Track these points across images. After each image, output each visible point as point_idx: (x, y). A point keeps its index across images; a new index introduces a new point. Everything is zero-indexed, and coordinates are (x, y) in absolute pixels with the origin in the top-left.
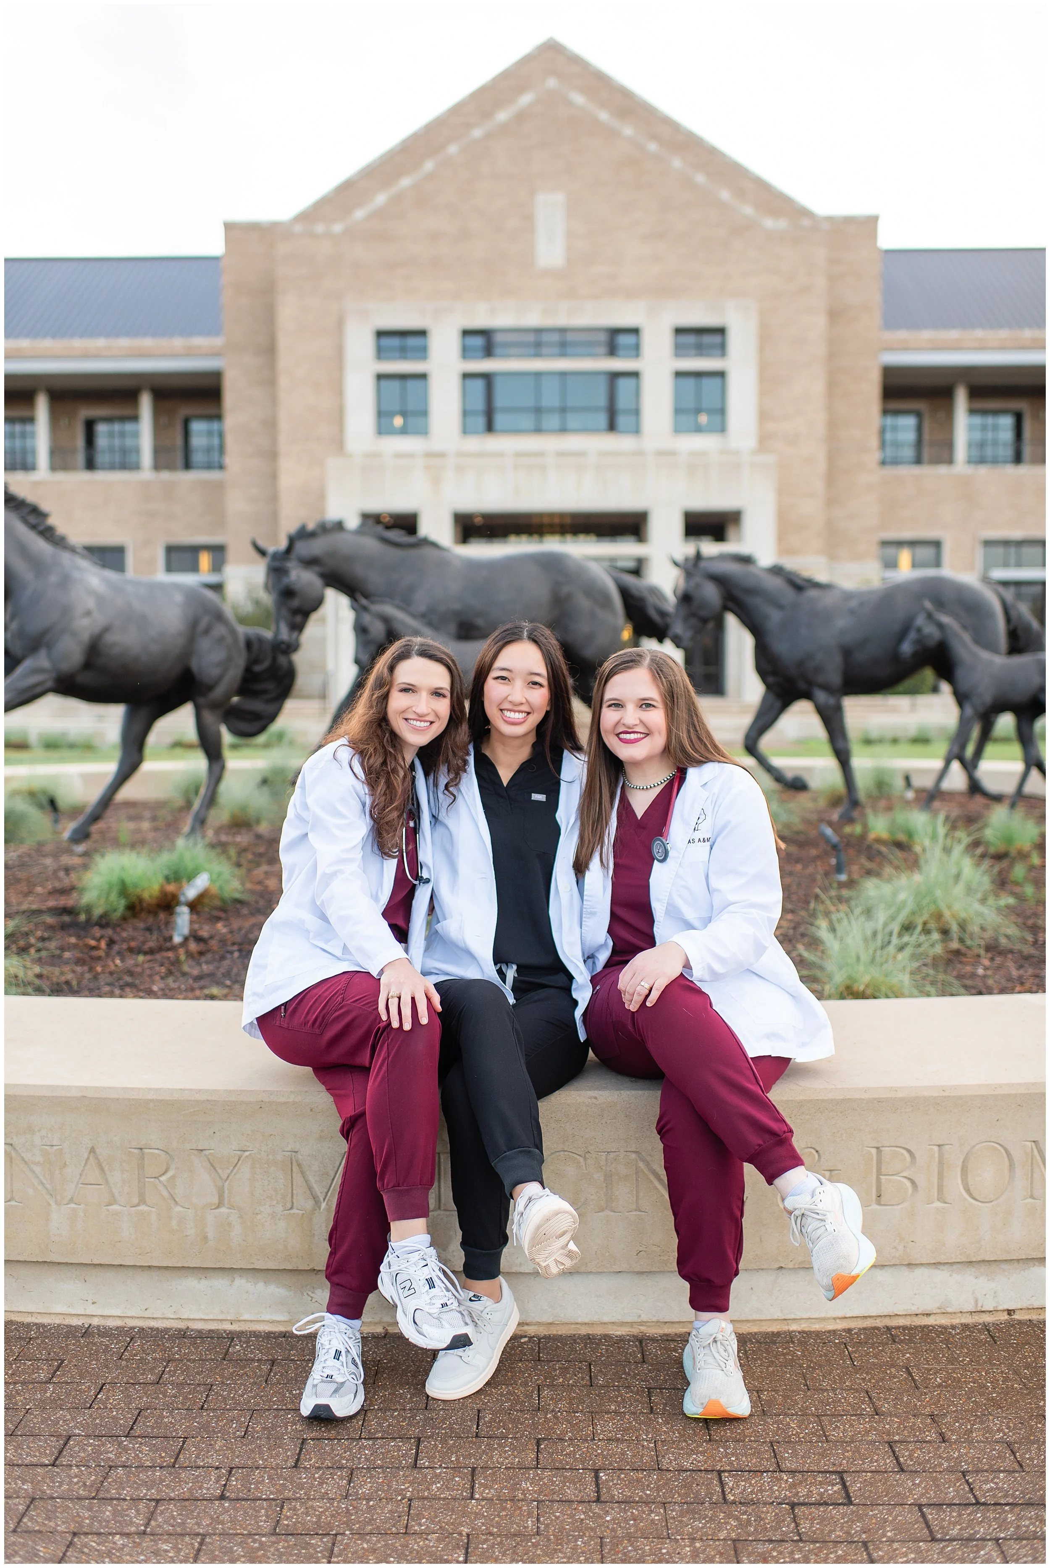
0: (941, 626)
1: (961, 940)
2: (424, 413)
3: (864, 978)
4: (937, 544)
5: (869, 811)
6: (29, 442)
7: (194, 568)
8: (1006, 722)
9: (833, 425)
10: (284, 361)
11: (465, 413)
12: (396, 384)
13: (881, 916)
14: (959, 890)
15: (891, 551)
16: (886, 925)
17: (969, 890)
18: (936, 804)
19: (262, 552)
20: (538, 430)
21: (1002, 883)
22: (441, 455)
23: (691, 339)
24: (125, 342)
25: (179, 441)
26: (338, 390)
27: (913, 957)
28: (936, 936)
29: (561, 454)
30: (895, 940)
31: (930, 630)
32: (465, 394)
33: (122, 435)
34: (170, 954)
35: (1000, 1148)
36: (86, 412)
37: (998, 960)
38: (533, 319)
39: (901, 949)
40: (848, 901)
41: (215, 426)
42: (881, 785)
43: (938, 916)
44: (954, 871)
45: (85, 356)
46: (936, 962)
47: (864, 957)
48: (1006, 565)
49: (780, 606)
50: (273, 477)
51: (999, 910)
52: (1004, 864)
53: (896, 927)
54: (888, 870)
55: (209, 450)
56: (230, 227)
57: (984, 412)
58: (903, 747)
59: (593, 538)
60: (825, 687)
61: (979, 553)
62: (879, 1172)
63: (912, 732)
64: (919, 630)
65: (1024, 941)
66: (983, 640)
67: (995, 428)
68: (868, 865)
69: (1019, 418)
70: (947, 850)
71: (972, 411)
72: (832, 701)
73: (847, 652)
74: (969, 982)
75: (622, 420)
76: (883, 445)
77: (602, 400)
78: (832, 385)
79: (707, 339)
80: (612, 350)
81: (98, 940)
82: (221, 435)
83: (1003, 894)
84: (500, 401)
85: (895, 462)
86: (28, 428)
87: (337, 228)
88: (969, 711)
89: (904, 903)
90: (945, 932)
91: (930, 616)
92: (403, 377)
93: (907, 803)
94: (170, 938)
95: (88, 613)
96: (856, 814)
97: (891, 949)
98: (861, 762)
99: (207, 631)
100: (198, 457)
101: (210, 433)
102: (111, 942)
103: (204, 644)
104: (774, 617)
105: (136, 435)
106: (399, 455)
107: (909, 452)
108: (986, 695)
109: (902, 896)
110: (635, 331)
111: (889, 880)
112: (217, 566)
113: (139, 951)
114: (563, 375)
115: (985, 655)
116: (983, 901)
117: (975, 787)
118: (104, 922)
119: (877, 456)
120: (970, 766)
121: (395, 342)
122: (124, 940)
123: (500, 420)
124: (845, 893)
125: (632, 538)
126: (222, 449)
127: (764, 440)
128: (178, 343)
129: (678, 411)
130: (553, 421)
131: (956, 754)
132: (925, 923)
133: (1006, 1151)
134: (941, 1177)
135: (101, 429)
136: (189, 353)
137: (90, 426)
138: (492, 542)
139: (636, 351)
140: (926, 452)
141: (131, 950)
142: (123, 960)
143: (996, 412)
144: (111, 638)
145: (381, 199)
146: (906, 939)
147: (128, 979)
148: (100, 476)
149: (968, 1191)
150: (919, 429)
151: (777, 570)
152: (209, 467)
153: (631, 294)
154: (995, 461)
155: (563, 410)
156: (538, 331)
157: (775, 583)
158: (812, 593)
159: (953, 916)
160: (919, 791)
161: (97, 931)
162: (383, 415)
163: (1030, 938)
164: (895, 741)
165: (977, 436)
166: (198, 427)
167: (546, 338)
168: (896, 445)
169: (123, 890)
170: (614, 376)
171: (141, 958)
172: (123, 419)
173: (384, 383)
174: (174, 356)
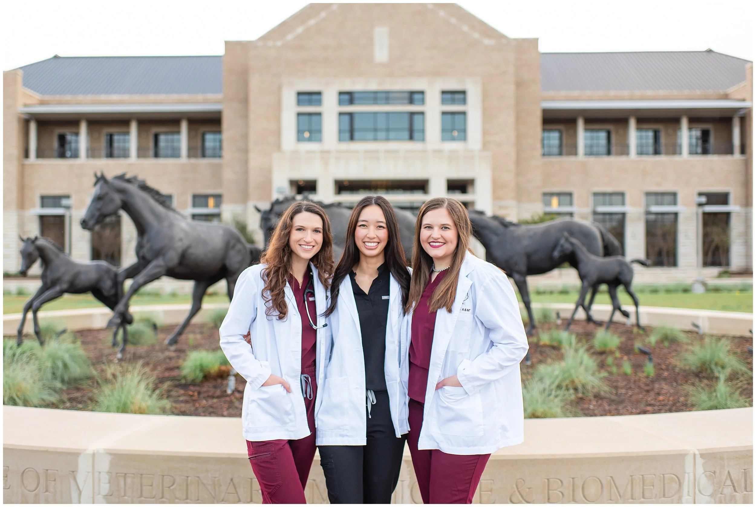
0: (572, 244)
1: (583, 393)
2: (320, 131)
3: (540, 410)
4: (570, 194)
5: (540, 331)
6: (127, 145)
7: (206, 205)
8: (604, 287)
9: (519, 137)
10: (253, 106)
11: (340, 131)
12: (306, 118)
13: (547, 382)
14: (582, 369)
15: (548, 198)
16: (550, 385)
17: (586, 369)
18: (572, 327)
19: (258, 210)
20: (375, 139)
21: (602, 366)
22: (328, 152)
23: (449, 96)
24: (174, 97)
25: (199, 144)
26: (278, 120)
27: (562, 401)
28: (572, 391)
29: (387, 152)
30: (554, 393)
31: (567, 246)
32: (340, 122)
33: (173, 141)
34: (228, 399)
35: (597, 479)
36: (155, 130)
37: (600, 402)
38: (373, 86)
39: (556, 396)
40: (532, 374)
41: (217, 136)
42: (545, 316)
43: (573, 382)
44: (579, 361)
45: (155, 103)
46: (571, 403)
47: (540, 400)
48: (604, 204)
49: (497, 234)
50: (246, 162)
51: (601, 379)
52: (603, 357)
53: (554, 386)
54: (549, 360)
55: (214, 149)
56: (227, 43)
57: (592, 130)
58: (555, 296)
59: (402, 191)
60: (519, 272)
61: (591, 199)
62: (549, 490)
63: (560, 287)
64: (562, 246)
65: (611, 393)
66: (592, 250)
67: (598, 138)
68: (540, 357)
69: (609, 134)
70: (576, 350)
71: (586, 130)
72: (522, 279)
73: (529, 256)
74: (586, 412)
75: (416, 135)
76: (543, 146)
77: (406, 125)
78: (518, 118)
79: (457, 96)
80: (411, 101)
81: (193, 392)
82: (221, 141)
83: (602, 371)
84: (357, 125)
85: (549, 154)
86: (127, 137)
87: (279, 43)
88: (586, 283)
89: (557, 377)
90: (576, 389)
91: (567, 240)
92: (310, 114)
93: (557, 327)
94: (225, 391)
95: (181, 240)
96: (534, 331)
97: (552, 397)
98: (535, 305)
99: (234, 247)
100: (208, 152)
101: (215, 140)
102: (199, 393)
103: (232, 253)
104: (494, 240)
105: (179, 141)
106: (308, 152)
107: (556, 150)
108: (594, 276)
109: (557, 372)
110: (422, 93)
111: (550, 364)
112: (218, 205)
113: (213, 397)
114: (388, 113)
115: (593, 257)
116: (593, 374)
117: (589, 319)
118: (193, 383)
119: (539, 151)
120: (587, 309)
121: (306, 97)
122: (205, 392)
123: (357, 135)
124: (530, 370)
125: (421, 191)
126: (221, 148)
127: (485, 145)
128: (200, 97)
129: (444, 130)
130: (381, 135)
131: (581, 303)
132: (567, 386)
133: (600, 481)
134: (573, 491)
135: (162, 138)
136: (205, 102)
137: (156, 137)
138: (353, 193)
139: (423, 102)
140: (564, 150)
141: (209, 396)
142: (207, 401)
143: (598, 130)
144: (191, 251)
145: (300, 30)
146: (559, 392)
147: (211, 410)
148: (161, 161)
149: (585, 497)
150: (561, 138)
151: (495, 218)
152: (214, 156)
153: (420, 75)
154: (598, 154)
155: (388, 130)
156: (376, 92)
157: (495, 224)
158: (512, 228)
159: (580, 381)
160: (564, 320)
161: (192, 388)
162: (300, 132)
163: (614, 391)
164: (551, 293)
165: (589, 142)
166: (209, 137)
167: (379, 95)
168: (550, 146)
169: (202, 368)
170: (412, 114)
171: (215, 400)
172: (173, 133)
173: (301, 118)
174: (197, 103)
